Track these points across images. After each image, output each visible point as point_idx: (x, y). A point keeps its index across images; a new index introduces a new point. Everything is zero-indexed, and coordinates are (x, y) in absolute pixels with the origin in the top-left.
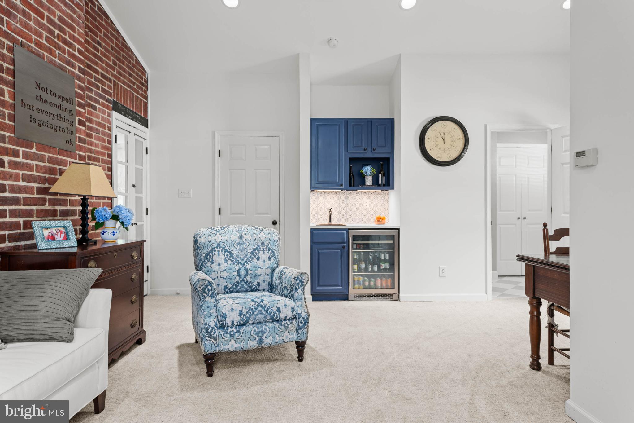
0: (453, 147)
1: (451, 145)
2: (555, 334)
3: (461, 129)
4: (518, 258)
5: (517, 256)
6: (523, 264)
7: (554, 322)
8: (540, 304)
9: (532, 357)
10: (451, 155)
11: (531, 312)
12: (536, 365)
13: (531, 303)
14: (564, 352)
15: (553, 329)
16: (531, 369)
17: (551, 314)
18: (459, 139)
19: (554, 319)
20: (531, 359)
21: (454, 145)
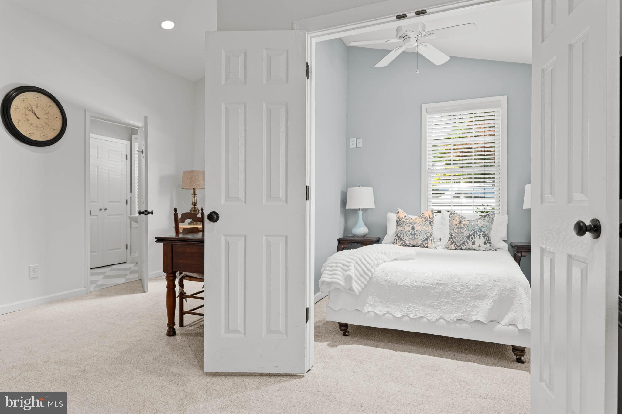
0: (47, 126)
1: (46, 123)
2: (184, 300)
3: (57, 106)
4: (156, 240)
5: (156, 238)
6: (161, 245)
7: (184, 291)
8: (175, 277)
9: (168, 325)
10: (45, 134)
11: (168, 287)
12: (172, 332)
13: (168, 278)
14: (193, 312)
15: (183, 296)
16: (169, 337)
17: (182, 285)
18: (56, 119)
19: (183, 289)
20: (167, 328)
21: (49, 123)
